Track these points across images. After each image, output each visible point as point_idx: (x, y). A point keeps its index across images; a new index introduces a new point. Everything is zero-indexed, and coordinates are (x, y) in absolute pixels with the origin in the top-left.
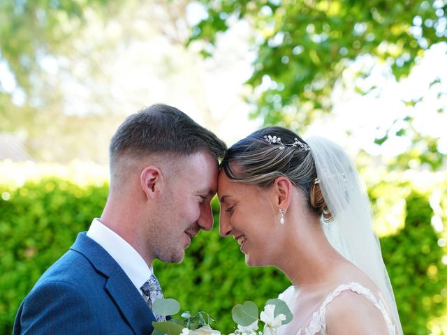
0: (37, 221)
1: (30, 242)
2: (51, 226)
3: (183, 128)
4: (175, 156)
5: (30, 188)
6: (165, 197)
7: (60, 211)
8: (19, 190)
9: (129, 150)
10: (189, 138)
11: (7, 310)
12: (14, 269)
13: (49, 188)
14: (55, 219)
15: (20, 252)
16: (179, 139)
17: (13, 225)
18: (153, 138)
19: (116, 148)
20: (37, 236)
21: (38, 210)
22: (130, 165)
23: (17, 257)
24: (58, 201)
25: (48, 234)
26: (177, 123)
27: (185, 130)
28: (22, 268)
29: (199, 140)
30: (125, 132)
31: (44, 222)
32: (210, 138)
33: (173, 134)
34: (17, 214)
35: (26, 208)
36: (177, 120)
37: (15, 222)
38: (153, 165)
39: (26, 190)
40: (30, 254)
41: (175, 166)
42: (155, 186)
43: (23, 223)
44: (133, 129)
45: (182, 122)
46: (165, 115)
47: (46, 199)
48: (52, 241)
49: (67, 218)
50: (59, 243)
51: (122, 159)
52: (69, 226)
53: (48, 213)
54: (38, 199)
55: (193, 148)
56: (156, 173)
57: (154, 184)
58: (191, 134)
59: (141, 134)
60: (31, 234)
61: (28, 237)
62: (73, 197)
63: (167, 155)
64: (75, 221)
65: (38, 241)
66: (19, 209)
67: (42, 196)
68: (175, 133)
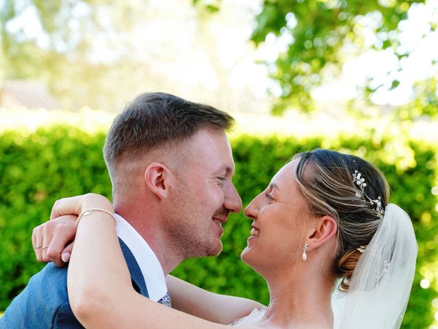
0: (47, 165)
1: (40, 187)
2: (60, 171)
3: (175, 110)
4: (177, 144)
5: (41, 133)
6: (179, 191)
7: (69, 157)
8: (31, 136)
9: (125, 154)
10: (185, 119)
11: (17, 250)
12: (24, 211)
13: (59, 135)
14: (64, 164)
15: (31, 195)
16: (174, 124)
17: (25, 170)
18: (147, 133)
19: (112, 156)
20: (47, 180)
21: (48, 155)
22: (131, 169)
23: (28, 201)
24: (67, 147)
25: (57, 179)
26: (166, 108)
27: (177, 112)
28: (32, 210)
29: (196, 117)
30: (115, 136)
31: (54, 167)
32: (208, 112)
33: (166, 120)
34: (28, 159)
35: (37, 154)
36: (165, 104)
37: (26, 166)
38: (156, 161)
39: (37, 136)
40: (40, 197)
41: (179, 155)
42: (165, 183)
43: (34, 168)
44: (122, 130)
45: (172, 104)
46: (151, 104)
47: (56, 146)
48: (61, 185)
49: (75, 163)
50: (67, 188)
51: (121, 166)
52: (78, 171)
53: (58, 159)
54: (49, 145)
55: (192, 128)
56: (161, 170)
57: (163, 181)
58: (186, 114)
59: (133, 133)
60: (42, 178)
61: (38, 181)
62: (81, 143)
63: (167, 145)
64: (83, 166)
65: (48, 185)
66: (30, 155)
67: (53, 143)
68: (168, 118)
